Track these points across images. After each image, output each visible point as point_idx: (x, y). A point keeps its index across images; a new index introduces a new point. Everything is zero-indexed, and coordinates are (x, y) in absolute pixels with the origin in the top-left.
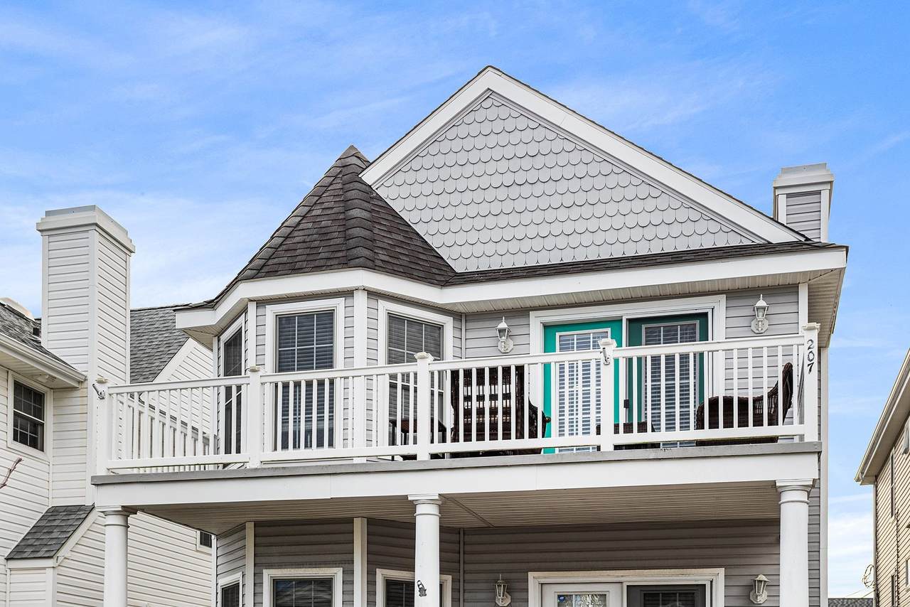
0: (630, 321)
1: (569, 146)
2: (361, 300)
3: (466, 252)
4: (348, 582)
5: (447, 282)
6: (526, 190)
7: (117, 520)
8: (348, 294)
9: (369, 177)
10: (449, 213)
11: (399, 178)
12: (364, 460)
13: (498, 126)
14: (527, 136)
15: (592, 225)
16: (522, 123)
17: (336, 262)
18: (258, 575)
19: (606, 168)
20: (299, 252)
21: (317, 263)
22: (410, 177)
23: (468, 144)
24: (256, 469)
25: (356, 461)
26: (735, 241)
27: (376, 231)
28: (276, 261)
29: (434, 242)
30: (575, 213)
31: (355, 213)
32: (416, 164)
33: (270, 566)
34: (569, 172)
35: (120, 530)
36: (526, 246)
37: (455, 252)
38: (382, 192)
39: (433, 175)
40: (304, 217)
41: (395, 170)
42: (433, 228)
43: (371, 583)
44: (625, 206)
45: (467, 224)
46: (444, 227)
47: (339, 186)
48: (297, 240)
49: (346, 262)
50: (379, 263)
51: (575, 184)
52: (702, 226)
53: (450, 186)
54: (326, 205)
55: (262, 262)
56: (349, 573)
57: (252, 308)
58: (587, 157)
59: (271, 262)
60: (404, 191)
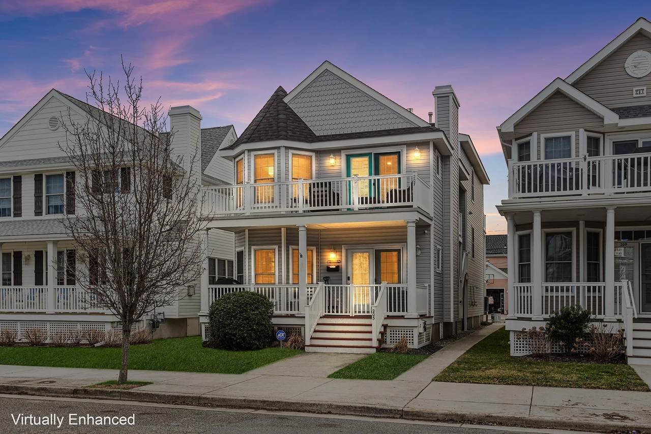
0: (375, 154)
1: (354, 91)
2: (283, 150)
3: (319, 128)
4: (280, 251)
5: (312, 140)
6: (339, 106)
7: (205, 232)
8: (278, 148)
9: (286, 100)
10: (314, 114)
11: (297, 101)
12: (284, 213)
13: (330, 83)
14: (339, 86)
15: (362, 119)
16: (338, 81)
17: (274, 137)
18: (250, 248)
19: (366, 99)
20: (262, 132)
21: (268, 137)
22: (300, 100)
23: (320, 89)
24: (249, 216)
25: (282, 213)
26: (409, 126)
27: (288, 123)
28: (254, 136)
29: (308, 124)
30: (356, 115)
31: (281, 116)
32: (302, 95)
33: (254, 245)
34: (353, 100)
35: (205, 236)
36: (340, 126)
37: (316, 128)
38: (290, 106)
39: (308, 100)
40: (263, 117)
41: (295, 97)
42: (308, 119)
43: (288, 251)
44: (372, 112)
45: (319, 118)
46: (312, 119)
47: (275, 104)
48: (261, 127)
49: (278, 138)
50: (289, 137)
51: (356, 105)
52: (398, 120)
53: (314, 104)
54: (271, 112)
55: (249, 136)
56: (280, 247)
57: (246, 152)
58: (360, 95)
59: (252, 136)
60: (298, 105)
